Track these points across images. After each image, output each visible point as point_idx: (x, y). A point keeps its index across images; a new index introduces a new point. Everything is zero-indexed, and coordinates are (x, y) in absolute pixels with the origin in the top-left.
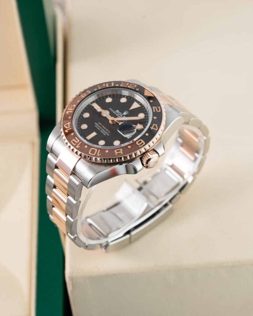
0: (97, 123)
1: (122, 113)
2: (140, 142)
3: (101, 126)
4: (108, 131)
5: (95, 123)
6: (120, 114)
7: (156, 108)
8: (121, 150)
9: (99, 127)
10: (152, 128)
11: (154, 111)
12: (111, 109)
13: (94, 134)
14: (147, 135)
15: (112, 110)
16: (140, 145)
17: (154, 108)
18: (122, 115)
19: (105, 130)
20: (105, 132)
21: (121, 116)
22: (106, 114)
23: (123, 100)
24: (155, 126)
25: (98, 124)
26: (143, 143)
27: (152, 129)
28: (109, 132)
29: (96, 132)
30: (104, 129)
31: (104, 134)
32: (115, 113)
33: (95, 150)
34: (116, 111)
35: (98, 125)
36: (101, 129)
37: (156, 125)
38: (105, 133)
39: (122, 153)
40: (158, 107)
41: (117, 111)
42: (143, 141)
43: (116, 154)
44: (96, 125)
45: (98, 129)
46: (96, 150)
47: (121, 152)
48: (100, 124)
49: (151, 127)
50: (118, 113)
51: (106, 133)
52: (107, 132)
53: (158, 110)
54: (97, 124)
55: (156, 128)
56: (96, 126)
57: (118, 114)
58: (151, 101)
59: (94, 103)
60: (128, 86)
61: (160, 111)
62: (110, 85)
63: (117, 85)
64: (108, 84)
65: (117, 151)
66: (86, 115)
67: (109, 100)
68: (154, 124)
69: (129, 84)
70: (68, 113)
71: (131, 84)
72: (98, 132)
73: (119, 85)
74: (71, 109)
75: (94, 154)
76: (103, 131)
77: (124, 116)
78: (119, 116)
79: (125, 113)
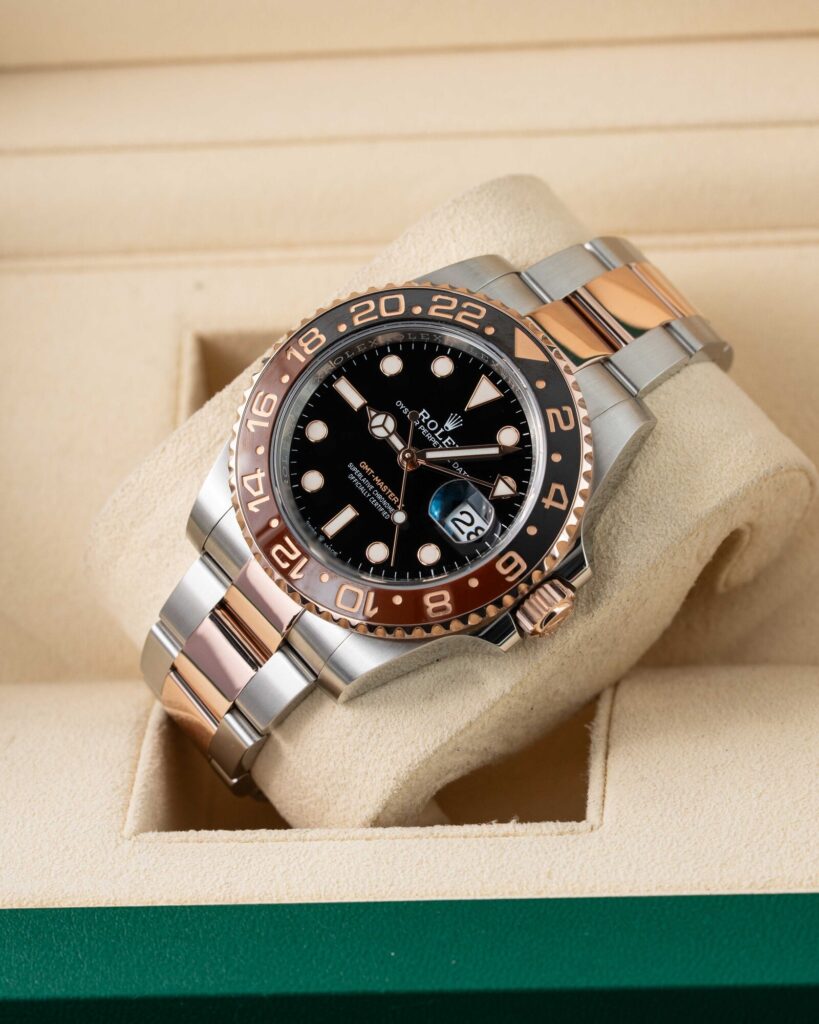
0: (357, 465)
1: (441, 425)
2: (510, 561)
3: (371, 480)
4: (396, 500)
5: (351, 465)
6: (433, 425)
7: (557, 412)
8: (447, 594)
9: (363, 485)
10: (548, 502)
11: (553, 429)
12: (400, 404)
13: (348, 514)
14: (532, 531)
15: (406, 411)
16: (511, 574)
17: (550, 412)
19: (383, 494)
20: (385, 503)
22: (382, 426)
23: (442, 367)
24: (558, 492)
25: (359, 468)
26: (518, 567)
27: (547, 507)
28: (399, 507)
29: (356, 508)
30: (380, 492)
31: (384, 513)
32: (417, 423)
33: (356, 595)
34: (419, 416)
35: (360, 475)
36: (371, 492)
37: (561, 488)
38: (387, 510)
39: (449, 606)
40: (565, 408)
42: (518, 559)
43: (429, 611)
44: (353, 472)
45: (362, 489)
46: (361, 594)
47: (446, 602)
48: (366, 467)
50: (427, 421)
51: (391, 510)
52: (392, 504)
53: (566, 422)
54: (355, 469)
55: (561, 502)
56: (352, 477)
57: (425, 425)
58: (541, 385)
59: (339, 377)
60: (455, 316)
61: (571, 426)
62: (392, 305)
63: (417, 310)
64: (386, 301)
65: (433, 600)
66: (317, 431)
67: (392, 366)
68: (555, 486)
69: (459, 304)
70: (252, 430)
71: (465, 305)
72: (361, 503)
73: (426, 309)
74: (263, 414)
75: (355, 610)
76: (377, 502)
77: (449, 438)
78: (429, 437)
79: (450, 425)
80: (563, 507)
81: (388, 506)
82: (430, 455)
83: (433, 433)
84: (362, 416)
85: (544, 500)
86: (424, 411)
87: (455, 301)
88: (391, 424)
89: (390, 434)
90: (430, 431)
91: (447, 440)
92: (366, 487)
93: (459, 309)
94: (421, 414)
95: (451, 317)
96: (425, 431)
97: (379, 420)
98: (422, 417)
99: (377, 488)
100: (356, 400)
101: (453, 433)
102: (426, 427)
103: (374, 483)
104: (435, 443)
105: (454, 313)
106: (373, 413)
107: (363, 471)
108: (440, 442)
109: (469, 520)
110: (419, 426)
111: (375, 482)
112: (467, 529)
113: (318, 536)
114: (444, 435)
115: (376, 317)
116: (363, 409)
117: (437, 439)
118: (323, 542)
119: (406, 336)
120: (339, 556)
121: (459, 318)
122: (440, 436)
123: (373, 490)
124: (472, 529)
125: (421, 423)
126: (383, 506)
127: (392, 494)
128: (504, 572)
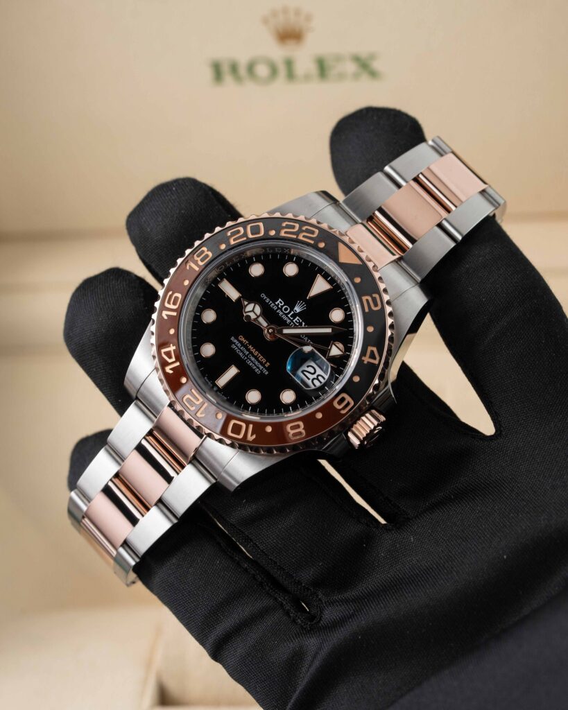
0: (237, 338)
1: (292, 309)
2: (343, 400)
3: (246, 347)
4: (264, 361)
5: (232, 338)
7: (369, 298)
8: (301, 424)
9: (242, 351)
10: (366, 359)
11: (367, 310)
12: (263, 296)
13: (233, 371)
14: (356, 379)
15: (268, 300)
16: (344, 408)
17: (364, 298)
18: (292, 312)
19: (256, 358)
20: (257, 363)
21: (289, 316)
22: (253, 311)
23: (291, 270)
24: (372, 352)
25: (238, 340)
26: (348, 404)
27: (365, 362)
28: (266, 366)
29: (237, 367)
30: (253, 356)
31: (257, 370)
32: (275, 308)
33: (241, 427)
34: (277, 303)
35: (239, 345)
36: (247, 356)
37: (375, 349)
38: (258, 368)
39: (303, 431)
40: (374, 295)
41: (280, 302)
42: (348, 399)
43: (290, 435)
44: (234, 343)
45: (241, 354)
46: (244, 425)
47: (301, 429)
48: (243, 339)
49: (363, 358)
50: (282, 306)
51: (261, 367)
52: (261, 363)
53: (376, 305)
54: (235, 341)
55: (375, 358)
56: (234, 346)
57: (281, 309)
58: (358, 280)
59: (222, 280)
60: (298, 236)
61: (379, 308)
62: (255, 230)
63: (273, 233)
64: (251, 227)
65: (292, 428)
66: (209, 316)
67: (257, 270)
68: (370, 349)
69: (300, 228)
71: (304, 228)
72: (240, 364)
73: (278, 232)
74: (172, 306)
75: (241, 436)
76: (252, 363)
78: (285, 318)
79: (298, 309)
80: (376, 361)
81: (259, 365)
82: (286, 331)
84: (238, 305)
86: (280, 300)
87: (297, 226)
88: (258, 310)
89: (258, 317)
90: (284, 313)
92: (243, 353)
93: (300, 231)
94: (278, 302)
95: (295, 237)
96: (281, 313)
97: (250, 307)
98: (279, 304)
99: (251, 353)
101: (300, 314)
102: (282, 311)
103: (248, 350)
104: (288, 321)
105: (297, 234)
106: (246, 303)
107: (241, 342)
109: (312, 371)
110: (277, 310)
111: (250, 349)
112: (311, 377)
113: (213, 387)
114: (294, 316)
115: (245, 239)
116: (239, 300)
117: (289, 319)
118: (216, 391)
119: (266, 250)
120: (228, 400)
121: (301, 237)
122: (291, 316)
123: (248, 355)
124: (315, 376)
125: (278, 308)
126: (256, 366)
127: (261, 357)
128: (339, 407)
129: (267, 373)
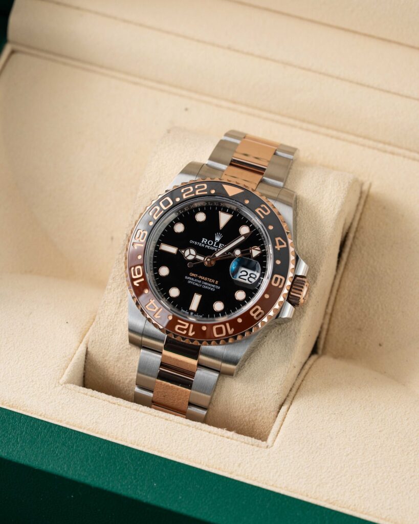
1: (214, 241)
2: (277, 279)
3: (197, 278)
4: (213, 281)
5: (186, 277)
6: (210, 243)
7: (260, 209)
8: (258, 307)
9: (196, 282)
10: (278, 247)
11: (262, 216)
12: (192, 242)
13: (197, 299)
14: (278, 262)
15: (196, 243)
16: (280, 284)
17: (257, 210)
18: (215, 243)
19: (207, 282)
20: (209, 285)
21: (214, 246)
22: (190, 254)
23: (201, 217)
24: (279, 241)
26: (281, 280)
27: (279, 249)
28: (216, 283)
29: (199, 293)
30: (205, 281)
31: (212, 289)
32: (203, 245)
33: (221, 328)
35: (192, 279)
36: (201, 284)
37: (280, 239)
38: (212, 287)
39: (262, 311)
40: (262, 206)
41: (204, 240)
42: (279, 277)
43: (255, 318)
44: (189, 280)
45: (197, 284)
46: (223, 326)
47: (260, 310)
48: (193, 275)
50: (207, 242)
51: (214, 286)
52: (212, 283)
53: (266, 211)
54: (189, 278)
55: (283, 244)
56: (190, 282)
57: (207, 244)
58: (247, 202)
59: (160, 245)
61: (269, 212)
62: (166, 203)
63: (178, 200)
64: (162, 202)
65: (254, 312)
66: (164, 271)
67: (179, 228)
68: (277, 239)
69: (194, 188)
70: (138, 285)
71: (196, 187)
72: (200, 291)
73: (181, 197)
74: (138, 276)
75: (224, 334)
76: (206, 286)
77: (220, 244)
78: (212, 248)
79: (218, 239)
80: (285, 246)
81: (211, 285)
82: (217, 255)
83: (212, 246)
84: (179, 255)
85: (276, 247)
86: (203, 239)
87: (191, 188)
88: (193, 252)
89: (195, 256)
90: (211, 246)
91: (220, 246)
92: (198, 283)
93: (195, 190)
94: (203, 240)
95: (194, 195)
96: (208, 247)
97: (187, 253)
98: (204, 242)
99: (203, 280)
100: (173, 250)
101: (221, 242)
102: (208, 245)
103: (200, 279)
104: (216, 249)
105: (194, 192)
106: (183, 252)
107: (191, 277)
108: (218, 248)
109: (245, 274)
110: (205, 246)
112: (246, 278)
113: (190, 313)
114: (218, 244)
115: (163, 212)
116: (178, 252)
117: (215, 247)
118: (193, 315)
119: (178, 213)
120: (203, 317)
121: (197, 193)
122: (216, 245)
123: (201, 282)
124: (248, 276)
125: (205, 245)
126: (209, 287)
127: (210, 280)
128: (276, 285)
129: (219, 288)
